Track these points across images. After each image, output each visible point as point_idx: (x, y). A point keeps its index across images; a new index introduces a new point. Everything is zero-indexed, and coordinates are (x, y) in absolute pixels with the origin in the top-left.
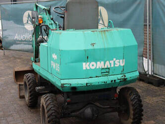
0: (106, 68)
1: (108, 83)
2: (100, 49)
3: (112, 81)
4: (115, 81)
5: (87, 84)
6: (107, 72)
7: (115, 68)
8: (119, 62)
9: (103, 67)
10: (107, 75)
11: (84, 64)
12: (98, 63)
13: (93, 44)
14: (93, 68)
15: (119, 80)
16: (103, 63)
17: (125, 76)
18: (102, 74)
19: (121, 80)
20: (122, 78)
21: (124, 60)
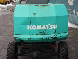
0: (43, 30)
1: (43, 39)
2: (39, 18)
3: (46, 38)
4: (49, 38)
5: (29, 39)
6: (44, 32)
7: (49, 30)
8: (53, 26)
10: (43, 34)
11: (28, 26)
12: (38, 26)
13: (34, 14)
14: (34, 29)
15: (52, 38)
16: (40, 26)
17: (56, 36)
18: (41, 33)
19: (53, 38)
20: (54, 37)
21: (56, 25)
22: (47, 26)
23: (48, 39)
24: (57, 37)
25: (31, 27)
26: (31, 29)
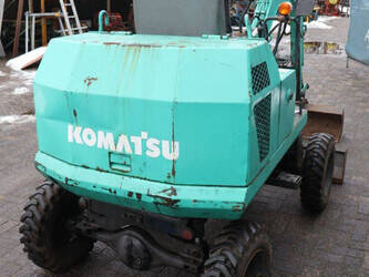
0: (121, 154)
1: (118, 194)
3: (130, 194)
4: (139, 195)
5: (67, 179)
6: (124, 164)
7: (145, 161)
8: (160, 146)
9: (112, 149)
10: (123, 173)
11: (70, 127)
13: (89, 81)
14: (90, 143)
15: (152, 199)
17: (174, 192)
18: (114, 167)
19: (159, 200)
20: (162, 195)
21: (177, 144)
22: (137, 140)
23: (135, 197)
24: (173, 197)
25: (81, 134)
26: (79, 141)
